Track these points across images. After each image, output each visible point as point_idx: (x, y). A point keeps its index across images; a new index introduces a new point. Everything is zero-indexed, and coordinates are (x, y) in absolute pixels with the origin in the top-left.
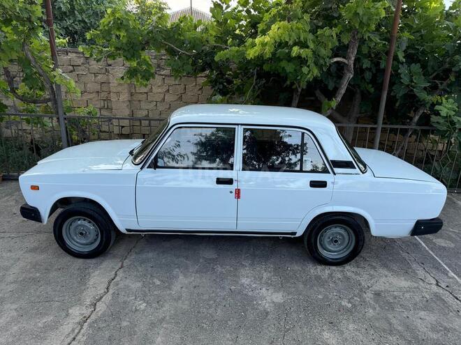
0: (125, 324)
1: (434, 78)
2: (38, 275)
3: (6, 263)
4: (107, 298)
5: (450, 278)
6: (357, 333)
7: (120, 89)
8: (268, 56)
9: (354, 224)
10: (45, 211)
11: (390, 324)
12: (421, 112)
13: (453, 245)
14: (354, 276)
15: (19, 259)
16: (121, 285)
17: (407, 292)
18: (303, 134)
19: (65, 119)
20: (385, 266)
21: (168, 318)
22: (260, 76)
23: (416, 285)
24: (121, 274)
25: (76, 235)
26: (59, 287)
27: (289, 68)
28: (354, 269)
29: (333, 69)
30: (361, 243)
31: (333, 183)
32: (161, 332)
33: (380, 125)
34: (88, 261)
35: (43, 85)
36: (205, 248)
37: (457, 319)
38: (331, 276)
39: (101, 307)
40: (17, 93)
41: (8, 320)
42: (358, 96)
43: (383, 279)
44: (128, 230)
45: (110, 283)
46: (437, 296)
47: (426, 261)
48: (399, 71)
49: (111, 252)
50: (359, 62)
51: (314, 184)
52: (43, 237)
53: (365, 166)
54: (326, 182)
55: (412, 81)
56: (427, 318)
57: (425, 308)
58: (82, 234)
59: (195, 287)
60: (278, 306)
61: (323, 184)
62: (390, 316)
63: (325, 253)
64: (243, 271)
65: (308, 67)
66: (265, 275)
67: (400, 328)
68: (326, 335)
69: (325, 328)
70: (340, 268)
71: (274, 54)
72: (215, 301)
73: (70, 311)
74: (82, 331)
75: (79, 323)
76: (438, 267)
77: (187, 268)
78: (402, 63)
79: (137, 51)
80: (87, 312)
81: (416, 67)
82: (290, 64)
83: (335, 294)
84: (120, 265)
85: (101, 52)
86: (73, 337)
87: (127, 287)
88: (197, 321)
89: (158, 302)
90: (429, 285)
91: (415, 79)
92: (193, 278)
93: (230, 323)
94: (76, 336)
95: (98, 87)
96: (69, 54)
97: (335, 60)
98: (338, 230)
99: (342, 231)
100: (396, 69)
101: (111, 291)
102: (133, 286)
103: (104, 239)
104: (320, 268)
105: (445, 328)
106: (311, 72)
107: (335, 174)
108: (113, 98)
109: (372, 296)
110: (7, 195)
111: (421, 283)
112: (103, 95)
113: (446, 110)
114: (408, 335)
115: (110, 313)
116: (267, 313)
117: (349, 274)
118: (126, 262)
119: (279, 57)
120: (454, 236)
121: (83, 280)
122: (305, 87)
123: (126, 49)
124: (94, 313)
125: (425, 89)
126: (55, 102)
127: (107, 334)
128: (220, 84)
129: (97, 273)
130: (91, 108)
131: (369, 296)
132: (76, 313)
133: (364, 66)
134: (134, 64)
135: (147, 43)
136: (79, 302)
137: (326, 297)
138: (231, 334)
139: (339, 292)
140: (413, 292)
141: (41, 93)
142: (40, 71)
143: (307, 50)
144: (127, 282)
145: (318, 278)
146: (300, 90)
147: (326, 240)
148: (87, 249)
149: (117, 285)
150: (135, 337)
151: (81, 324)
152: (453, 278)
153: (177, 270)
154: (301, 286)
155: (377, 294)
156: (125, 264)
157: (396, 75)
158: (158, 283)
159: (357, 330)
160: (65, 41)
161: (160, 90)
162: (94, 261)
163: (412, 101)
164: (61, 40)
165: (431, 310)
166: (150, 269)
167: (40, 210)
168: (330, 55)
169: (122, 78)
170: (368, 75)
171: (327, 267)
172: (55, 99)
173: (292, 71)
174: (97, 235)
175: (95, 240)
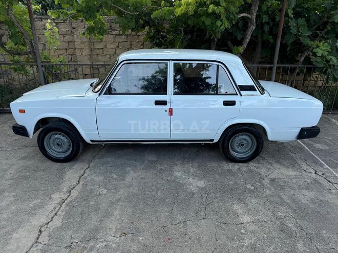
0: (92, 203)
1: (316, 29)
2: (28, 174)
3: (5, 167)
4: (79, 187)
5: (325, 169)
6: (258, 206)
7: (82, 46)
8: (191, 13)
9: (255, 132)
10: (30, 129)
11: (281, 199)
12: (306, 54)
13: (328, 148)
14: (255, 169)
15: (14, 164)
16: (89, 179)
17: (294, 178)
18: (218, 66)
19: (42, 66)
20: (278, 162)
21: (122, 198)
22: (186, 33)
23: (300, 174)
24: (88, 172)
25: (54, 145)
26: (44, 181)
27: (208, 22)
28: (255, 165)
29: (241, 24)
30: (261, 146)
31: (240, 102)
32: (118, 208)
33: (275, 66)
34: (64, 164)
35: (25, 41)
36: (149, 154)
37: (329, 195)
38: (239, 169)
39: (74, 193)
40: (5, 48)
41: (8, 202)
42: (260, 46)
43: (277, 171)
44: (92, 141)
45: (80, 177)
46: (315, 180)
47: (308, 158)
48: (289, 24)
49: (80, 158)
50: (260, 18)
51: (226, 103)
52: (30, 150)
53: (263, 89)
54: (235, 101)
55: (299, 31)
56: (308, 194)
57: (307, 188)
58: (59, 144)
59: (142, 179)
60: (201, 189)
61: (232, 103)
62: (281, 194)
63: (234, 154)
64: (176, 168)
65: (221, 21)
66: (192, 170)
67: (288, 201)
68: (236, 207)
69: (235, 202)
70: (245, 165)
71: (196, 12)
72: (156, 187)
73: (52, 196)
74: (62, 208)
75: (59, 204)
76: (316, 162)
77: (136, 166)
78: (292, 19)
79: (94, 12)
80: (64, 197)
81: (302, 21)
82: (209, 19)
83: (242, 181)
84: (87, 166)
85: (66, 14)
86: (55, 212)
87: (93, 180)
88: (144, 200)
89: (115, 189)
90: (309, 173)
91: (301, 30)
92: (140, 173)
93: (167, 200)
94: (58, 212)
95: (66, 45)
96: (43, 20)
97: (242, 15)
98: (244, 137)
99: (247, 138)
100: (287, 23)
101: (81, 183)
102: (97, 179)
103: (75, 148)
104: (231, 164)
105: (321, 201)
106: (223, 25)
107: (241, 95)
108: (78, 52)
109: (269, 182)
110: (3, 123)
111: (304, 172)
112: (70, 51)
113: (321, 52)
114: (294, 206)
115: (81, 197)
116: (193, 194)
117: (252, 168)
118: (92, 164)
119: (200, 14)
120: (328, 142)
121: (61, 176)
122: (219, 38)
123: (85, 11)
124: (70, 197)
125: (309, 37)
126: (35, 54)
127: (80, 210)
128: (157, 39)
129: (70, 171)
130: (61, 58)
131: (266, 182)
132: (57, 197)
133: (264, 21)
134: (92, 23)
135: (101, 6)
136: (59, 190)
137: (235, 183)
138: (168, 208)
139: (245, 179)
140: (299, 178)
141: (24, 48)
142: (22, 30)
143: (220, 7)
144: (93, 177)
145: (229, 171)
146: (216, 40)
147: (235, 145)
148: (63, 156)
149: (86, 179)
150: (100, 211)
151: (61, 204)
152: (327, 169)
153: (129, 168)
154: (217, 176)
155: (273, 180)
156: (91, 166)
157: (287, 28)
158: (116, 176)
159: (257, 203)
160: (39, 7)
161: (112, 46)
162: (68, 164)
163: (299, 47)
164: (36, 6)
165: (311, 190)
166: (109, 168)
167: (27, 128)
168: (238, 11)
169: (84, 34)
170: (266, 28)
171: (236, 164)
172: (33, 51)
173: (210, 24)
174: (70, 145)
175: (69, 149)
